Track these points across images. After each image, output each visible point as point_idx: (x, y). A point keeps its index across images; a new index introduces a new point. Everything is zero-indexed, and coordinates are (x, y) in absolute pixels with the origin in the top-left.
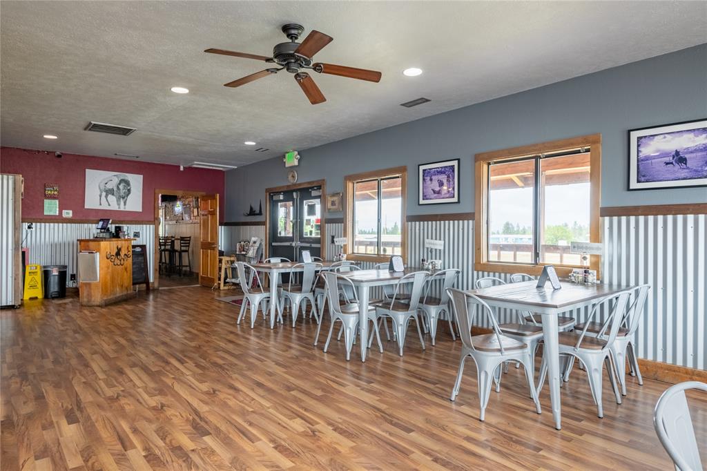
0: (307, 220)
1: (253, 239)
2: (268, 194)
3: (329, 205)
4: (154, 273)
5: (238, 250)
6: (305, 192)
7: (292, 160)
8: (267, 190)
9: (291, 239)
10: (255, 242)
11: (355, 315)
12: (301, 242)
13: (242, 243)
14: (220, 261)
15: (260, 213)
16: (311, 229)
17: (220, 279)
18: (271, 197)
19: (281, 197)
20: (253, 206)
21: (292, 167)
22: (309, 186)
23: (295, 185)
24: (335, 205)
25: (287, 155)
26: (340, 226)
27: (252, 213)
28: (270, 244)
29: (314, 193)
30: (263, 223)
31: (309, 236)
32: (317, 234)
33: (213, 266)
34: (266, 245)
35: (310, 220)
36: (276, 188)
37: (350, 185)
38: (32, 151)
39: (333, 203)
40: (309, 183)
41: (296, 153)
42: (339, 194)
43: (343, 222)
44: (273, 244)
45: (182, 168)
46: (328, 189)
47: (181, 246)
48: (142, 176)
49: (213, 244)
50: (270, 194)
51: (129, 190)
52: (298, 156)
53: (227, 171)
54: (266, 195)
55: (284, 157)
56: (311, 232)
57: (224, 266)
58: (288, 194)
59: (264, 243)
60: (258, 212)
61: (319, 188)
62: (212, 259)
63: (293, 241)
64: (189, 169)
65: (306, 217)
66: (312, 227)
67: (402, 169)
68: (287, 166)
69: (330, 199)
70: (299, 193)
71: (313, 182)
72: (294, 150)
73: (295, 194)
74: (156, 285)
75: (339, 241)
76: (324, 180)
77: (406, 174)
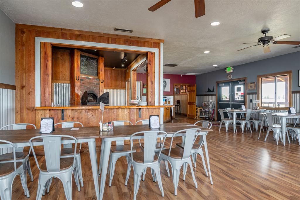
0: (236, 93)
1: (211, 101)
2: (217, 84)
3: (249, 87)
4: (173, 113)
5: (203, 105)
6: (236, 82)
7: (230, 70)
8: (216, 82)
9: (229, 101)
10: (211, 102)
11: (279, 129)
12: (233, 102)
13: (205, 102)
14: (197, 109)
15: (213, 91)
16: (239, 97)
17: (197, 116)
18: (218, 85)
19: (223, 85)
20: (209, 88)
21: (230, 73)
22: (238, 80)
23: (231, 80)
24: (252, 87)
25: (227, 68)
26: (255, 96)
27: (209, 91)
28: (218, 103)
29: (240, 83)
30: (215, 95)
31: (237, 99)
32: (241, 99)
33: (194, 111)
34: (216, 103)
35: (238, 93)
36: (221, 81)
37: (260, 79)
38: (140, 73)
39: (251, 87)
40: (239, 79)
41: (232, 67)
42: (255, 83)
43: (257, 94)
44: (220, 103)
45: (182, 76)
46: (248, 81)
47: (177, 104)
48: (169, 79)
49: (194, 103)
50: (218, 84)
51: (166, 84)
52: (233, 69)
53: (197, 76)
54: (216, 84)
55: (226, 69)
56: (239, 98)
57: (198, 111)
58: (227, 83)
59: (215, 102)
60: (212, 90)
61: (244, 80)
62: (193, 108)
63: (229, 102)
64: (184, 76)
65: (236, 92)
66: (239, 96)
67: (289, 72)
68: (227, 73)
69: (250, 85)
70: (232, 83)
71: (241, 78)
72: (231, 66)
73: (230, 83)
74: (174, 117)
75: (255, 102)
76: (246, 78)
77: (292, 74)
